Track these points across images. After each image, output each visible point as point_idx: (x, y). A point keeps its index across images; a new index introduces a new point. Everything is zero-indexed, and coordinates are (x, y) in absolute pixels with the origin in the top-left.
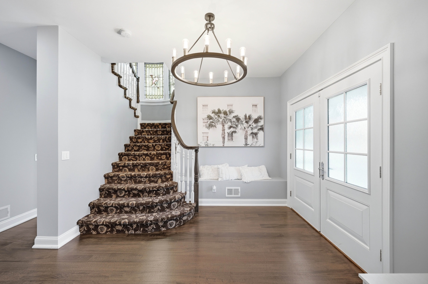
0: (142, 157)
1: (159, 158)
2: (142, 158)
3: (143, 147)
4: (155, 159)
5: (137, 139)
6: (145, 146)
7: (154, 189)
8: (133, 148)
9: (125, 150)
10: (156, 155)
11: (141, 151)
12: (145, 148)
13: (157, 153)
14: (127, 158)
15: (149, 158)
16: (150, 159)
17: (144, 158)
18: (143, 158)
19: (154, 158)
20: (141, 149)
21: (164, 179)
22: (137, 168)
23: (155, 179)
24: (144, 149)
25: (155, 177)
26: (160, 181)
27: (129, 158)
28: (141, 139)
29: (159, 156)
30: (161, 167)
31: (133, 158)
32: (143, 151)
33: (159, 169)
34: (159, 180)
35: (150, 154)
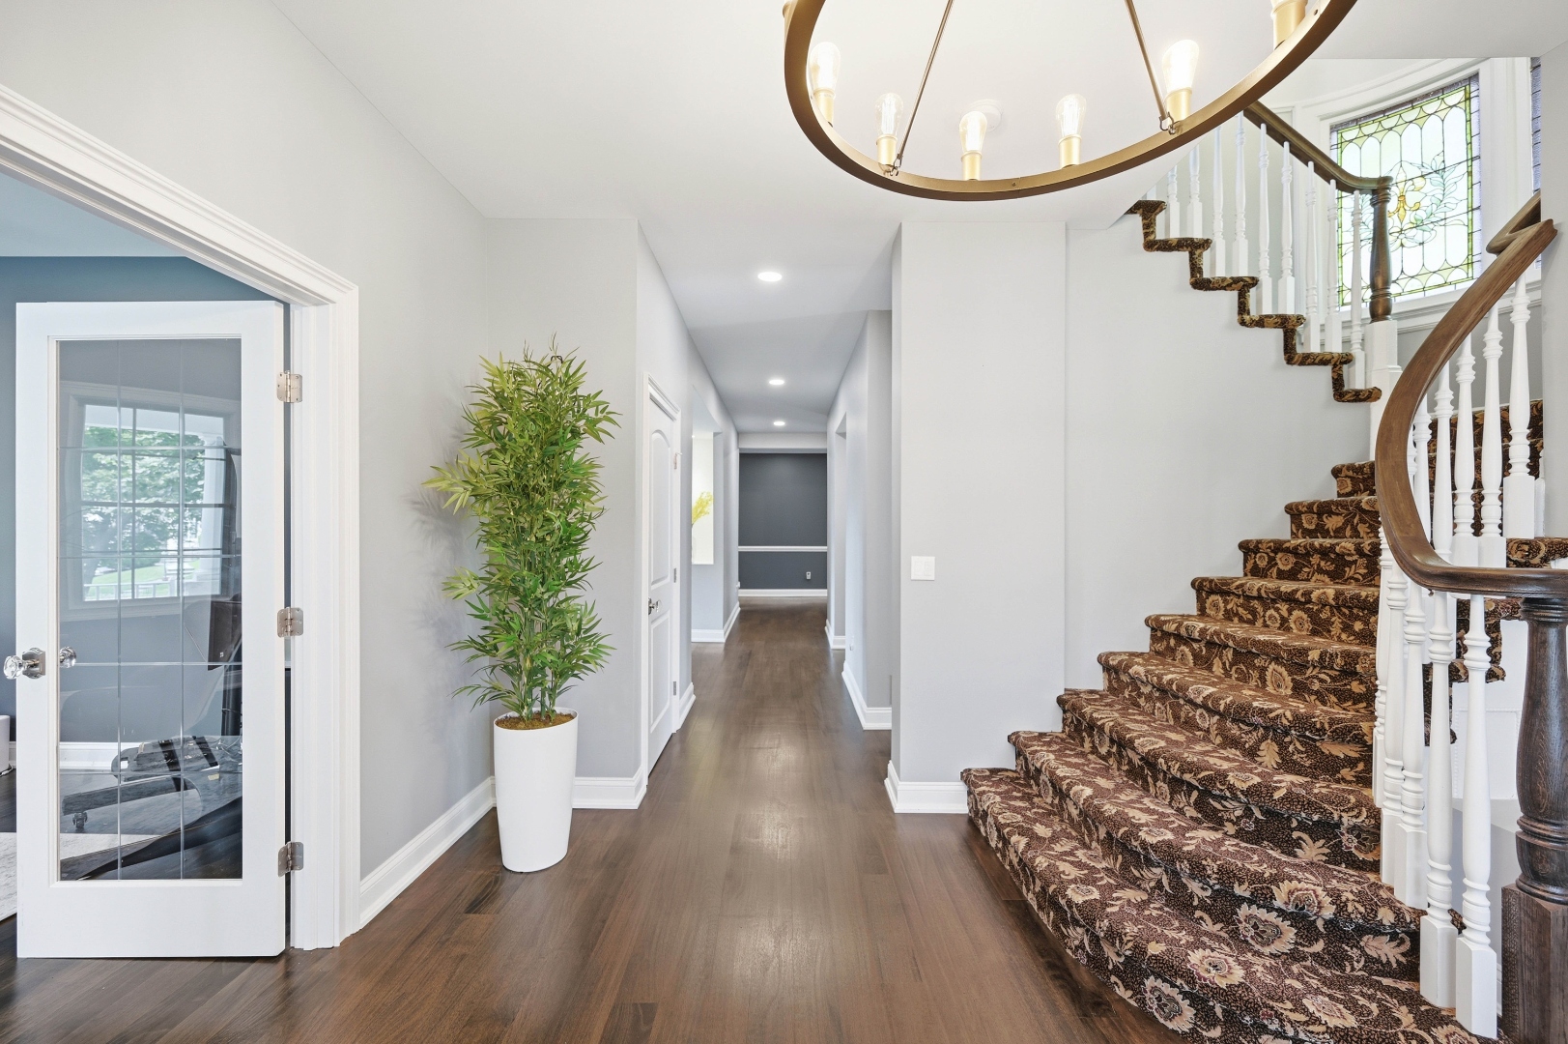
0: (1277, 610)
1: (1358, 626)
2: (1277, 616)
3: (1315, 559)
4: (1336, 629)
5: (1320, 515)
6: (1324, 553)
7: (1187, 777)
8: (1272, 562)
9: (1245, 567)
10: (1338, 608)
11: (1308, 580)
12: (1322, 563)
13: (1338, 594)
14: (1222, 605)
15: (1305, 616)
16: (1308, 626)
17: (1285, 614)
18: (1282, 617)
19: (1329, 622)
20: (1306, 570)
21: (1299, 752)
22: (1221, 658)
23: (1246, 733)
24: (1320, 571)
25: (1244, 722)
26: (1269, 754)
27: (1229, 607)
28: (1338, 514)
29: (1357, 618)
30: (1321, 681)
31: (1240, 610)
32: (1314, 578)
33: (1311, 692)
34: (1263, 746)
35: (1307, 594)
